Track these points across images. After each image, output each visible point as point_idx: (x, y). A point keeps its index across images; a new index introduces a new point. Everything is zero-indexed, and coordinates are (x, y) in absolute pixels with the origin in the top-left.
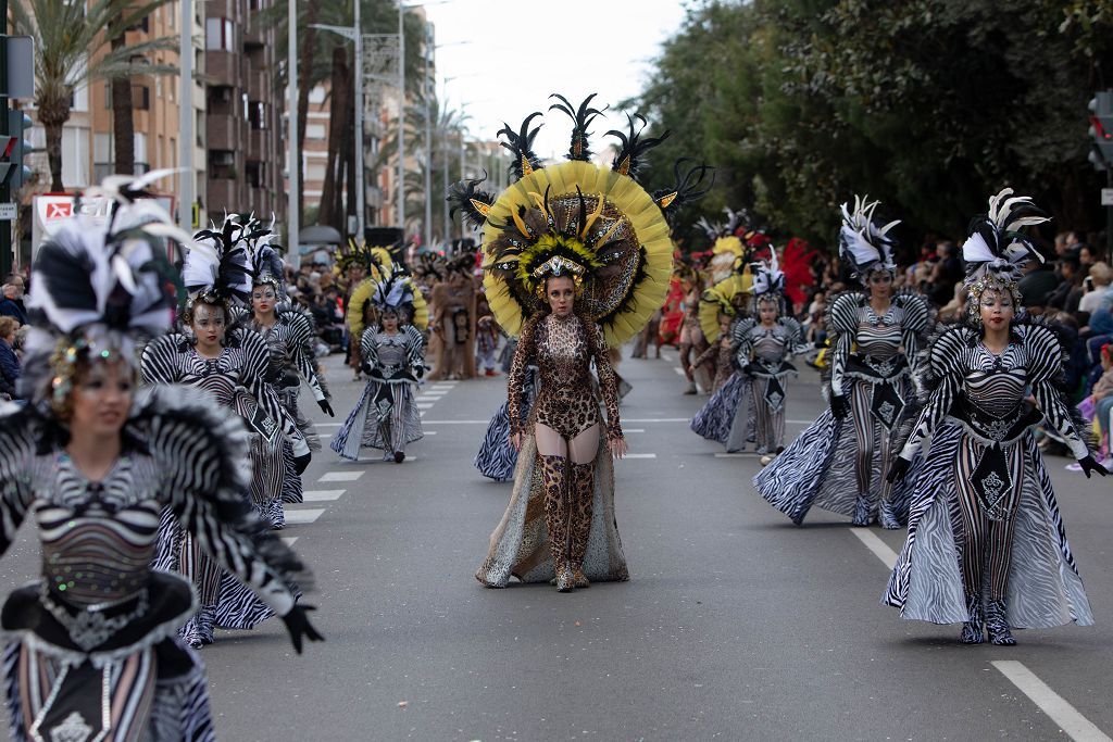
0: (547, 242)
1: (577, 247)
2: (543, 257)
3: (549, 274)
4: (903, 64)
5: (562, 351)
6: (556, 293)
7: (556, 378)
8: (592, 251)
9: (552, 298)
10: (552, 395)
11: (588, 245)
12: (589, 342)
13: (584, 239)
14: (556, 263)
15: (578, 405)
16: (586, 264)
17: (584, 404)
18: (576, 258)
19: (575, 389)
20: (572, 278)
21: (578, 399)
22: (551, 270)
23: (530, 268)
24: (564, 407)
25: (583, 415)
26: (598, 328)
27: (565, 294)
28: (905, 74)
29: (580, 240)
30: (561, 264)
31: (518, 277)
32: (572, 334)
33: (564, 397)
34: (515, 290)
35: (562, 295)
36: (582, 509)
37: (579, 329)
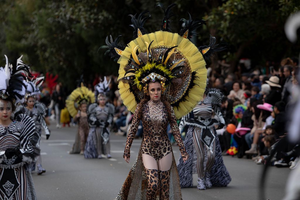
0: (148, 66)
1: (162, 69)
2: (146, 73)
3: (149, 81)
4: (101, 11)
5: (156, 117)
6: (153, 90)
7: (153, 131)
8: (169, 70)
9: (151, 92)
10: (151, 139)
11: (168, 68)
12: (168, 114)
13: (166, 65)
14: (153, 76)
15: (163, 143)
16: (167, 76)
17: (165, 143)
18: (162, 73)
19: (162, 136)
20: (160, 83)
21: (163, 141)
22: (151, 79)
23: (140, 79)
24: (157, 145)
25: (165, 148)
26: (172, 108)
27: (157, 90)
28: (103, 15)
29: (163, 65)
30: (155, 76)
31: (135, 83)
32: (160, 110)
33: (157, 140)
34: (133, 89)
35: (156, 90)
36: (164, 193)
37: (163, 108)
